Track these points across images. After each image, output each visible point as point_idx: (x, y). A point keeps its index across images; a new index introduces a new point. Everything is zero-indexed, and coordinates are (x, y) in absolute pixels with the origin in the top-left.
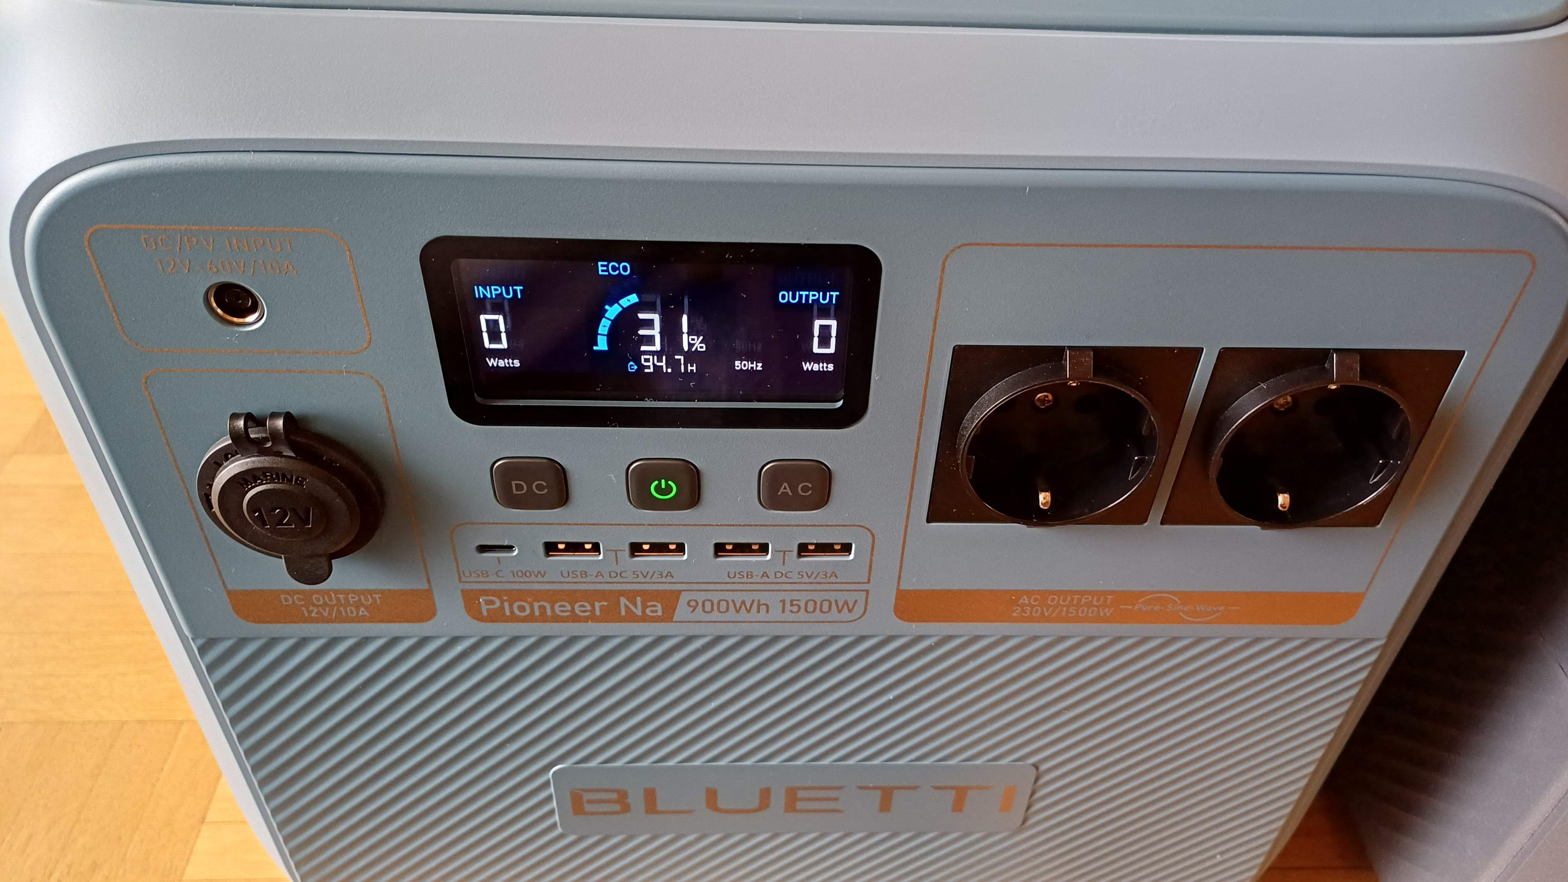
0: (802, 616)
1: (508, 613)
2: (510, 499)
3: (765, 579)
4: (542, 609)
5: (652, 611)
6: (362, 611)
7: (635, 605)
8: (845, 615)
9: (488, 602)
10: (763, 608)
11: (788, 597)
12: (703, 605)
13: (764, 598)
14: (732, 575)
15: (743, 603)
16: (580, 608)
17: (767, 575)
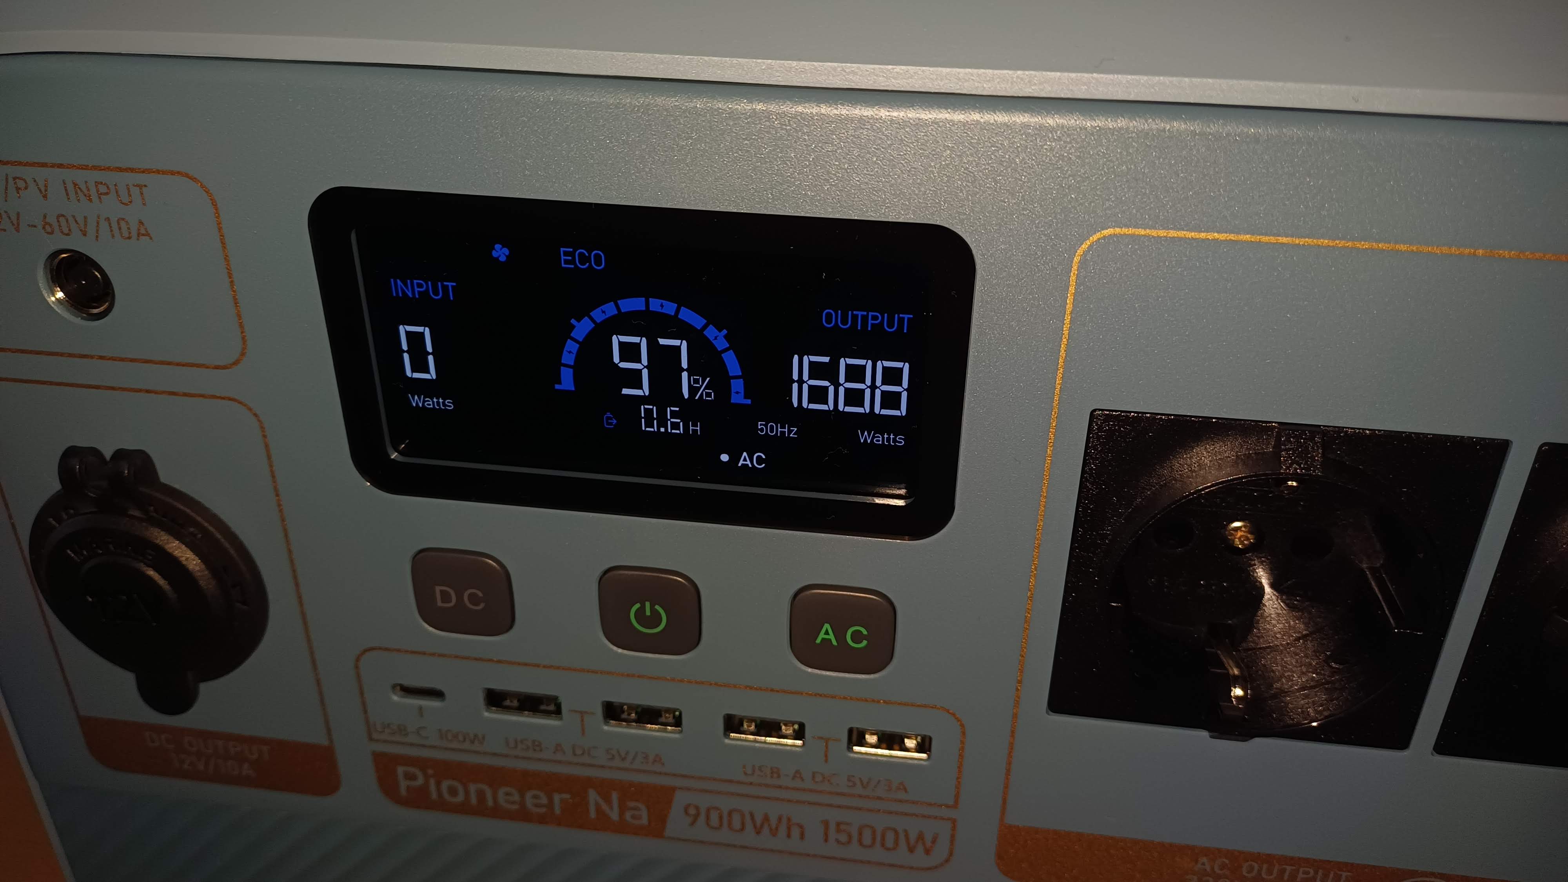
0: (854, 850)
2: (435, 614)
3: (798, 783)
4: (481, 795)
5: (634, 817)
6: (246, 770)
7: (610, 804)
8: (920, 857)
9: (407, 776)
10: (795, 832)
11: (832, 816)
12: (708, 818)
13: (797, 814)
14: (749, 771)
15: (766, 818)
16: (533, 800)
17: (797, 775)
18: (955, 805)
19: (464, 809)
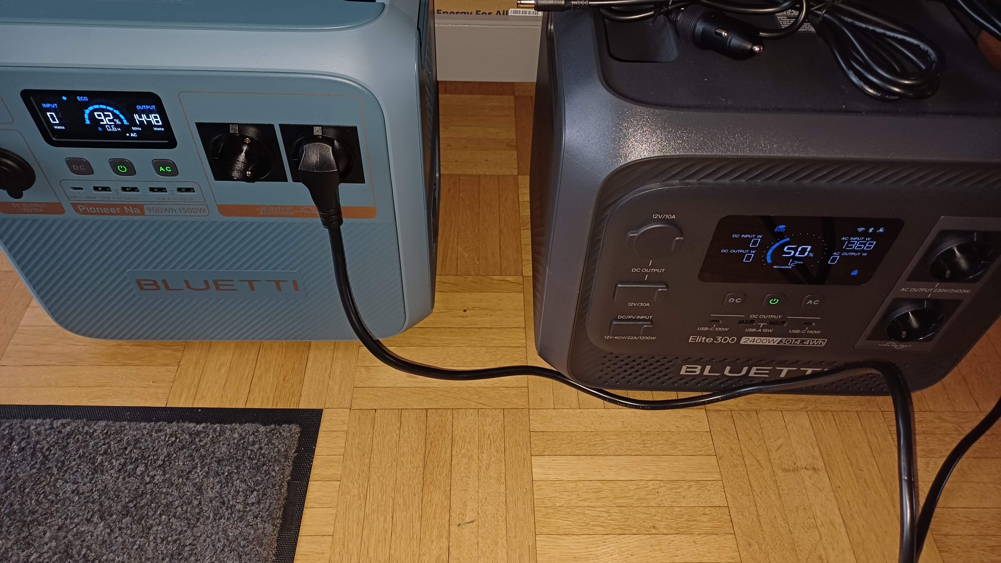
0: (188, 214)
1: (89, 212)
2: (75, 172)
4: (100, 210)
5: (137, 212)
6: (41, 210)
7: (130, 209)
8: (203, 214)
9: (81, 207)
10: (174, 211)
11: (181, 207)
12: (153, 210)
13: (172, 207)
14: (158, 199)
15: (166, 209)
16: (112, 210)
17: (169, 199)
18: (205, 201)
19: (96, 214)
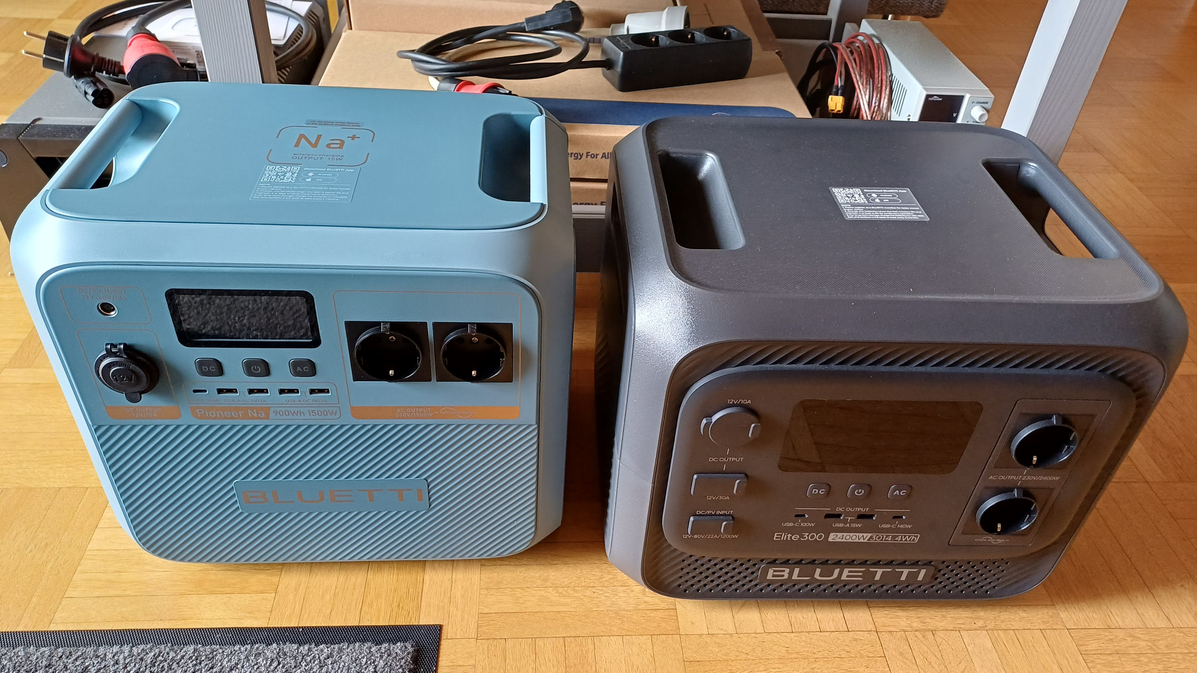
0: (317, 417)
1: (207, 415)
2: (204, 373)
3: (300, 403)
4: (220, 415)
5: (261, 415)
6: (154, 414)
7: (254, 412)
8: (333, 417)
9: (200, 411)
10: (302, 414)
11: (311, 409)
12: (279, 413)
13: (302, 410)
14: (287, 401)
15: (294, 412)
16: (234, 414)
19: (215, 418)
